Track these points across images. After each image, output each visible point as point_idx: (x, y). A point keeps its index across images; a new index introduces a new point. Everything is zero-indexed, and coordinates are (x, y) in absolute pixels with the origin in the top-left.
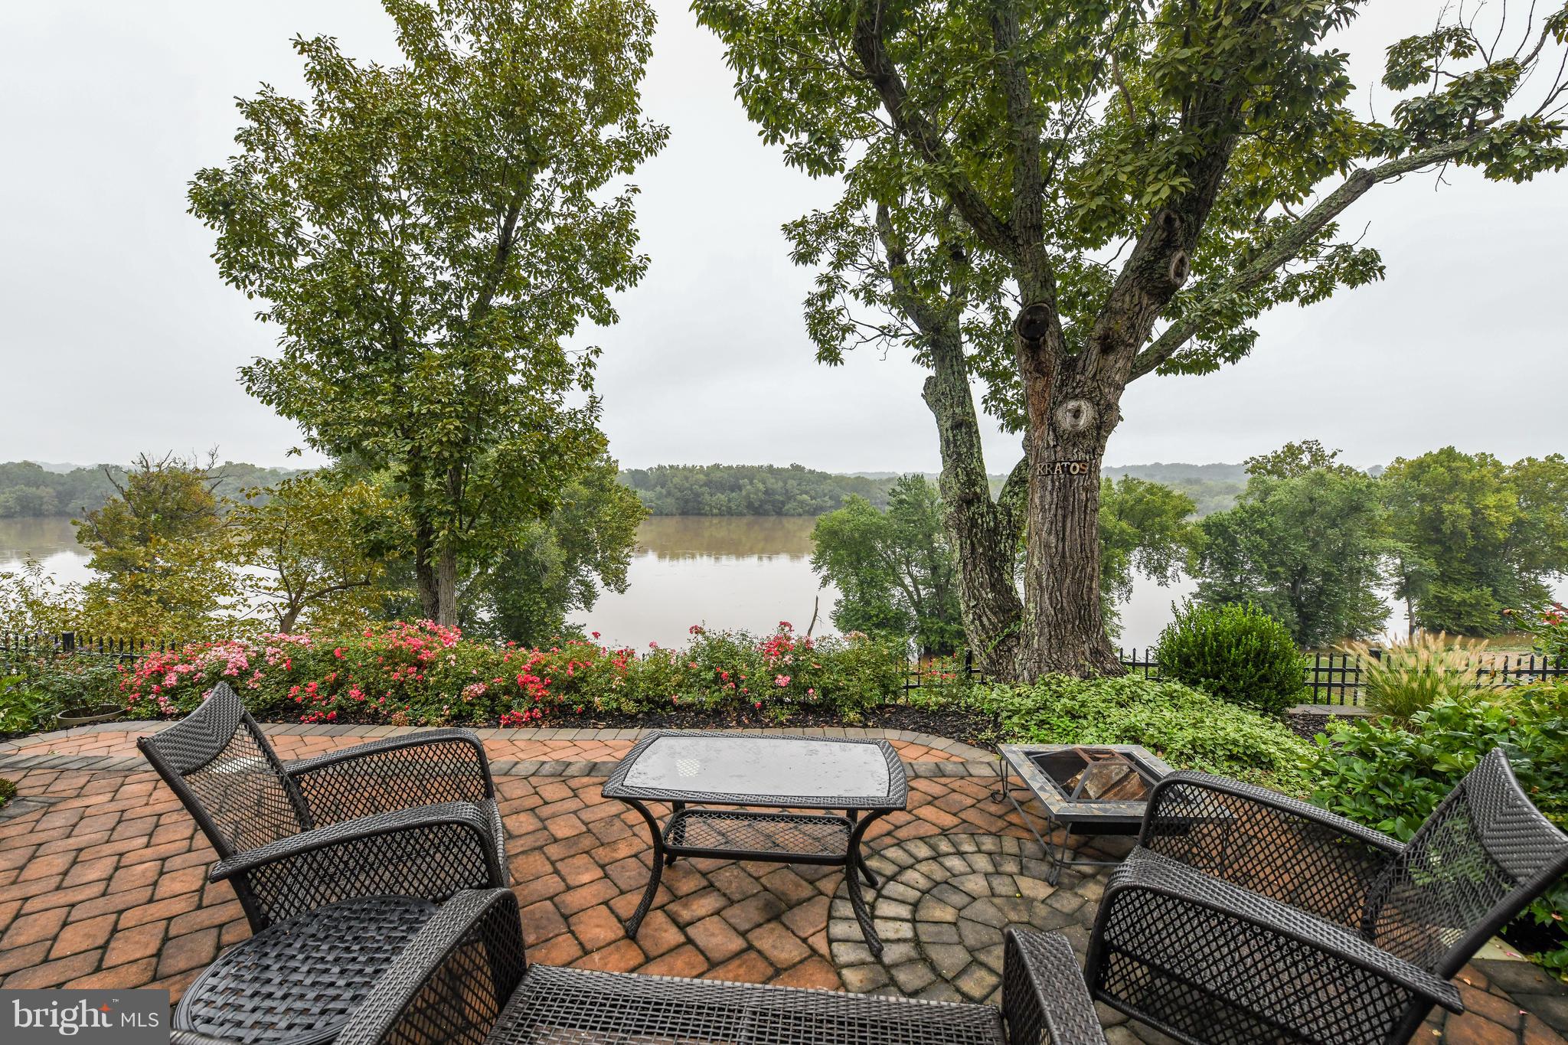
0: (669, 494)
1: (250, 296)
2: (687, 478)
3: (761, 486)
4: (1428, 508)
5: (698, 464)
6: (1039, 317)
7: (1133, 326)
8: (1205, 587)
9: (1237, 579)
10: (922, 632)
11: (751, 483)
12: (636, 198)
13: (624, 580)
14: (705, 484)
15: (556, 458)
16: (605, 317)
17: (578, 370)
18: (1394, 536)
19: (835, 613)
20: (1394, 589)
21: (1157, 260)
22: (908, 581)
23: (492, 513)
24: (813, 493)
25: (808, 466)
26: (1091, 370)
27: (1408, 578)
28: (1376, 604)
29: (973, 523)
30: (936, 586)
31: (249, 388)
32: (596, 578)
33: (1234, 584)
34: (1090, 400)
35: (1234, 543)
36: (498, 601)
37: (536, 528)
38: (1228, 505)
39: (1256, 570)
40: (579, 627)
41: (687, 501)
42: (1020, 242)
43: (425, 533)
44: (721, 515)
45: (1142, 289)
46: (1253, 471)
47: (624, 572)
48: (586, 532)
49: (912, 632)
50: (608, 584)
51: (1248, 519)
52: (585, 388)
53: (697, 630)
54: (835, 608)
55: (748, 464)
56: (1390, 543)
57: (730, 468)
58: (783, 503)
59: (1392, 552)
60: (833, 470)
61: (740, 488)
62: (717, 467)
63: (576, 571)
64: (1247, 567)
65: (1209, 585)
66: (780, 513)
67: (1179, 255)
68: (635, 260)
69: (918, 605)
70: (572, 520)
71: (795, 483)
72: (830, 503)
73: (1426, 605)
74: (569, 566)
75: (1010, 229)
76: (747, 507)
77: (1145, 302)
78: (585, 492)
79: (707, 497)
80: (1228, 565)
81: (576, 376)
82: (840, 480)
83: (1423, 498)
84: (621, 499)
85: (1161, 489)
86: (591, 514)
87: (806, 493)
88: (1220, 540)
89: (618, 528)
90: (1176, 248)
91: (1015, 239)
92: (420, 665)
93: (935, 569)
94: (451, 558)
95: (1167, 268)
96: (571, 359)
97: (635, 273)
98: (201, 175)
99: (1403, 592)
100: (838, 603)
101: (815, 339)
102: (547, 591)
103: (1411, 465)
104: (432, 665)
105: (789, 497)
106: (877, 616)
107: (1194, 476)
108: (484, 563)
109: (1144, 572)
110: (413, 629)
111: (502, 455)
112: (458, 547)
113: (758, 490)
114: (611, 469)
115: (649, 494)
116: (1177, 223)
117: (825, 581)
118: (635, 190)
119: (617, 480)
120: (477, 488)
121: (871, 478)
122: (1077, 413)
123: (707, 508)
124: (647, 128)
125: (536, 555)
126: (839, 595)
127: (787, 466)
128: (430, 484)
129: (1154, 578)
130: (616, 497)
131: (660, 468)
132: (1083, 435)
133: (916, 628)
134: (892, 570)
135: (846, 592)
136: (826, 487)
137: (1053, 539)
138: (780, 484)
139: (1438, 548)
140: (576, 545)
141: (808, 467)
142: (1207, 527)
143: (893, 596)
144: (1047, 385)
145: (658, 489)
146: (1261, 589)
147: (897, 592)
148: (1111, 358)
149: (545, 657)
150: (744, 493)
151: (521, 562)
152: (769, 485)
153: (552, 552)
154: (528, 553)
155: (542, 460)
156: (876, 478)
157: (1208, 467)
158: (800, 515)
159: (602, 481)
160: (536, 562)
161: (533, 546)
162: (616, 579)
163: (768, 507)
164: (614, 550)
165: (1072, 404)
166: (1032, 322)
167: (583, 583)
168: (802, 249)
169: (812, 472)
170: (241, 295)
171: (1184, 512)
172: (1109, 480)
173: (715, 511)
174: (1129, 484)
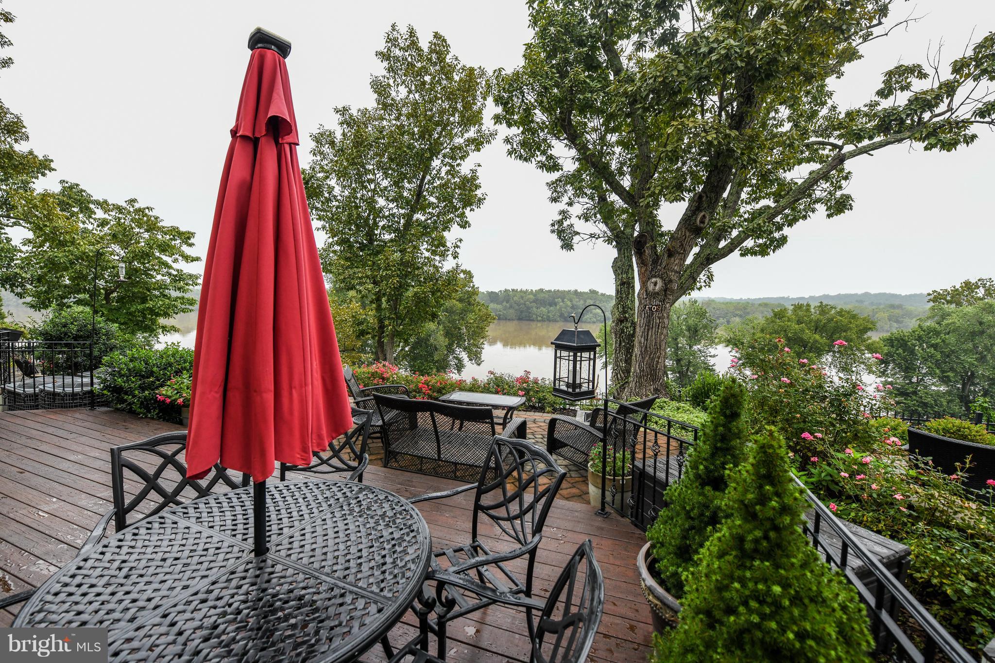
0: (511, 307)
2: (522, 297)
3: (569, 303)
5: (529, 289)
6: (643, 240)
7: (682, 245)
8: (885, 383)
9: (914, 380)
11: (563, 301)
12: (479, 169)
13: (480, 358)
14: (534, 302)
15: (439, 294)
16: (464, 225)
17: (451, 250)
21: (692, 216)
23: (411, 319)
26: (664, 264)
29: (622, 331)
30: (679, 372)
32: (464, 356)
33: (911, 383)
34: (662, 278)
35: (912, 352)
36: (411, 366)
37: (431, 326)
38: (911, 325)
39: (931, 374)
41: (522, 312)
43: (382, 327)
44: (543, 321)
46: (934, 300)
47: (480, 353)
48: (459, 329)
50: (471, 360)
51: (924, 336)
52: (455, 258)
53: (491, 373)
55: (561, 289)
57: (550, 291)
61: (555, 304)
62: (541, 290)
63: (453, 352)
64: (924, 371)
65: (891, 383)
67: (702, 214)
68: (480, 196)
70: (453, 322)
71: (591, 302)
74: (450, 349)
75: (634, 198)
76: (560, 316)
77: (688, 234)
78: (459, 305)
79: (535, 309)
80: (908, 369)
81: (450, 253)
84: (480, 310)
85: (848, 312)
86: (463, 319)
88: (900, 351)
89: (477, 327)
90: (701, 211)
92: (383, 379)
93: (678, 361)
94: (392, 339)
95: (696, 220)
96: (449, 244)
97: (480, 201)
101: (560, 238)
102: (437, 362)
104: (388, 379)
107: (897, 303)
108: (406, 342)
110: (381, 365)
111: (416, 293)
112: (396, 334)
113: (567, 306)
114: (475, 292)
115: (499, 307)
116: (704, 199)
118: (479, 166)
119: (478, 299)
120: (405, 308)
122: (655, 284)
123: (534, 316)
124: (487, 132)
125: (432, 341)
127: (587, 290)
128: (384, 305)
130: (477, 309)
131: (506, 291)
132: (658, 293)
137: (643, 340)
138: (582, 302)
140: (454, 337)
141: (601, 291)
142: (890, 342)
144: (646, 270)
145: (505, 303)
146: (933, 388)
148: (673, 259)
149: (429, 378)
150: (558, 307)
151: (423, 344)
152: (574, 303)
153: (440, 340)
154: (427, 340)
155: (433, 295)
157: (911, 296)
158: (594, 322)
159: (470, 298)
160: (432, 345)
161: (430, 336)
162: (476, 357)
164: (474, 340)
165: (654, 280)
166: (640, 241)
167: (457, 358)
168: (555, 195)
169: (603, 295)
171: (866, 330)
172: (808, 305)
173: (539, 318)
174: (823, 309)
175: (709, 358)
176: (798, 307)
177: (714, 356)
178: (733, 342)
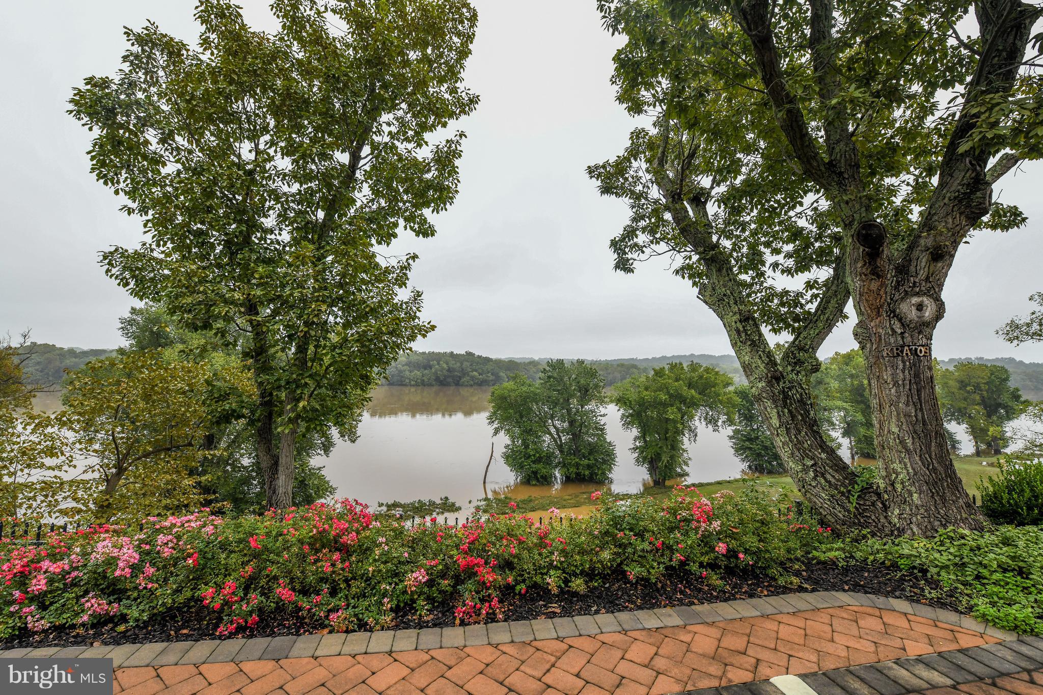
1: (117, 192)
3: (445, 366)
4: (856, 383)
6: (874, 233)
8: (736, 432)
9: (755, 427)
10: (564, 466)
11: (438, 364)
13: (355, 434)
14: (406, 365)
18: (840, 399)
19: (504, 453)
20: (841, 431)
21: (971, 193)
22: (553, 430)
24: (480, 371)
25: (477, 353)
26: (922, 274)
27: (848, 425)
28: (833, 440)
29: (785, 395)
30: (571, 434)
31: (108, 271)
33: (753, 430)
34: (931, 296)
35: (753, 403)
40: (319, 469)
41: (393, 376)
42: (846, 176)
44: (417, 385)
45: (961, 214)
47: (356, 427)
49: (556, 466)
50: (343, 436)
54: (505, 450)
55: (436, 351)
56: (839, 403)
57: (424, 353)
58: (460, 378)
59: (840, 409)
60: (493, 356)
61: (431, 367)
64: (760, 419)
65: (738, 431)
66: (457, 384)
69: (560, 447)
71: (468, 364)
72: (492, 378)
73: (859, 441)
75: (835, 166)
76: (435, 380)
79: (407, 373)
80: (749, 417)
82: (498, 362)
83: (852, 376)
85: (713, 370)
87: (476, 371)
88: (745, 402)
91: (841, 174)
93: (572, 423)
98: (89, 81)
99: (847, 433)
100: (507, 447)
103: (844, 356)
105: (464, 373)
106: (534, 455)
109: (704, 423)
113: (443, 369)
117: (496, 432)
121: (519, 361)
122: (920, 307)
123: (407, 381)
124: (464, 95)
126: (507, 440)
127: (463, 352)
129: (710, 426)
132: (927, 324)
133: (559, 463)
134: (542, 422)
135: (513, 438)
136: (489, 367)
138: (458, 364)
139: (862, 406)
142: (738, 394)
143: (544, 441)
147: (547, 438)
148: (940, 264)
150: (433, 370)
152: (451, 365)
156: (522, 361)
158: (471, 386)
162: (350, 434)
163: (450, 380)
165: (915, 300)
166: (869, 237)
167: (324, 435)
169: (479, 357)
170: (109, 190)
171: (727, 384)
172: (681, 364)
173: (413, 383)
174: (694, 367)
175: (599, 418)
176: (673, 367)
177: (604, 415)
178: (621, 401)
